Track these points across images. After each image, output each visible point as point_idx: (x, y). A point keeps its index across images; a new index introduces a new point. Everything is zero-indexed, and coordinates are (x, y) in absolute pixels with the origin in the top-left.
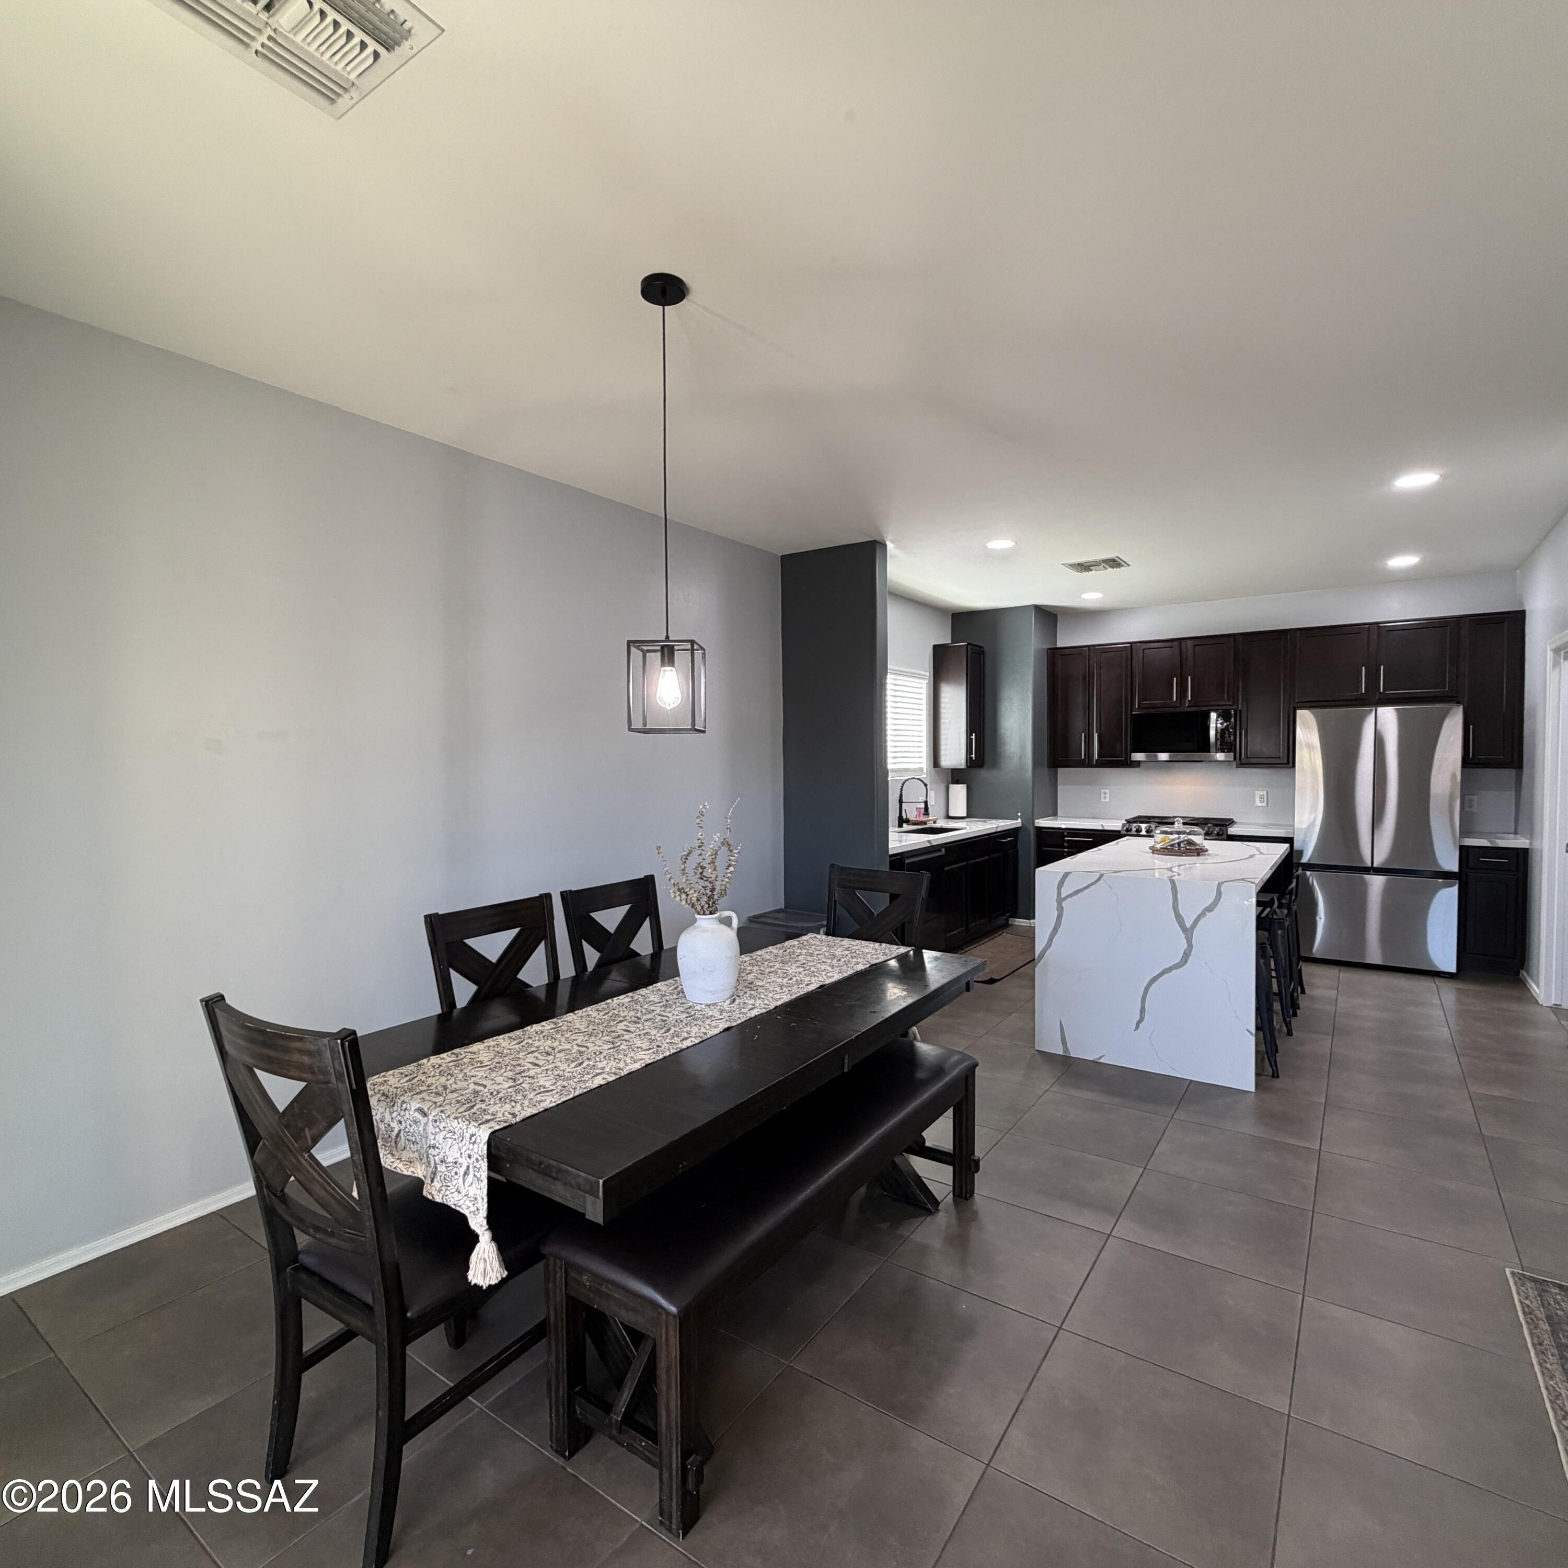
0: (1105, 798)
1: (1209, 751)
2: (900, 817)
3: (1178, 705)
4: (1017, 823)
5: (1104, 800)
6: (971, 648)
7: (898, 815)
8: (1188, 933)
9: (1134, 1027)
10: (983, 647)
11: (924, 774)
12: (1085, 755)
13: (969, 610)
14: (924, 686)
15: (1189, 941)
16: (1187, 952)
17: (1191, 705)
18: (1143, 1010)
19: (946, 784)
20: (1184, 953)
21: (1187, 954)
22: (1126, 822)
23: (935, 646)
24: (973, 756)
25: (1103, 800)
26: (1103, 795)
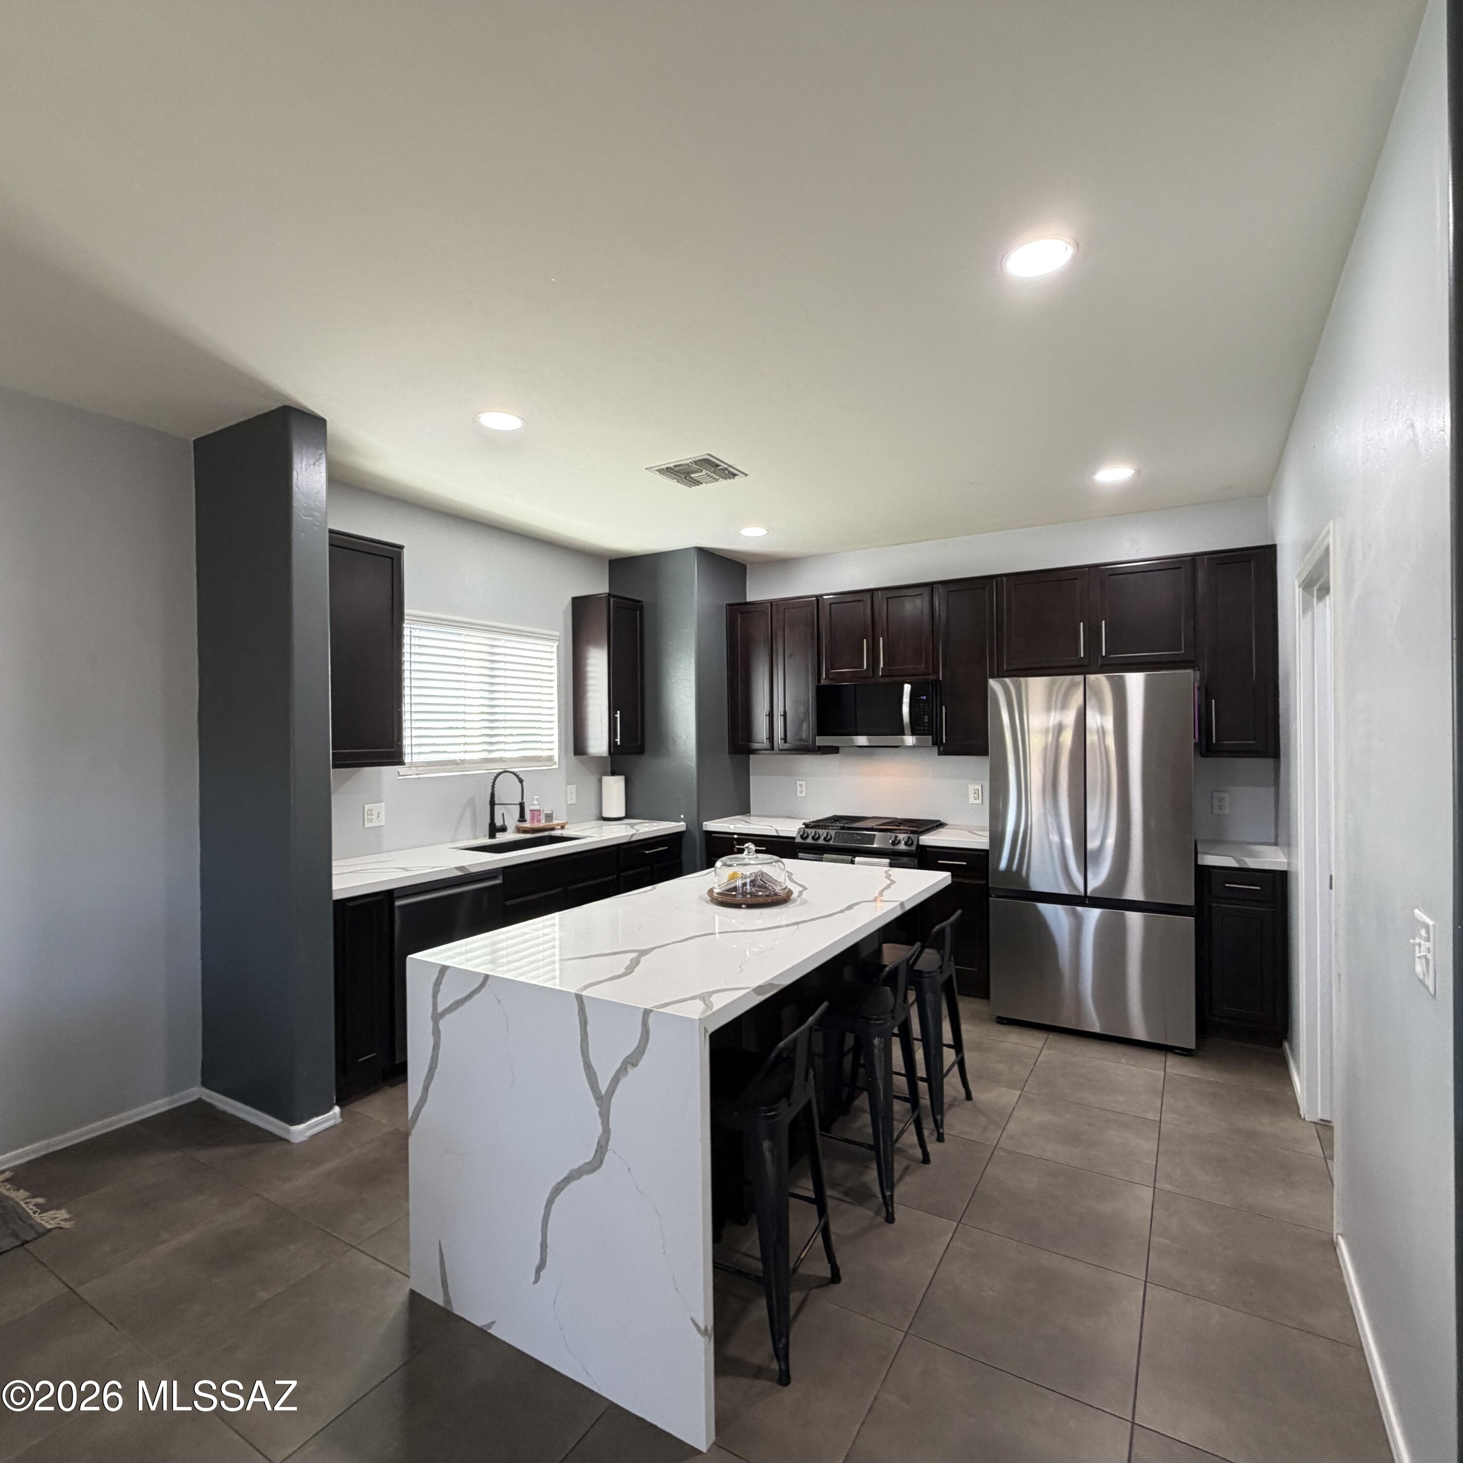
0: (801, 792)
1: (904, 734)
2: (492, 825)
3: (871, 674)
4: (678, 826)
5: (801, 795)
6: (614, 601)
7: (488, 821)
8: (603, 1101)
9: (533, 1278)
10: (640, 602)
11: (555, 763)
13: (631, 555)
14: (555, 649)
15: (605, 1116)
16: (603, 1143)
17: (885, 674)
18: (544, 1245)
19: (598, 776)
20: (599, 1143)
21: (602, 1147)
22: (804, 826)
23: (575, 600)
24: (618, 740)
25: (799, 795)
26: (799, 789)
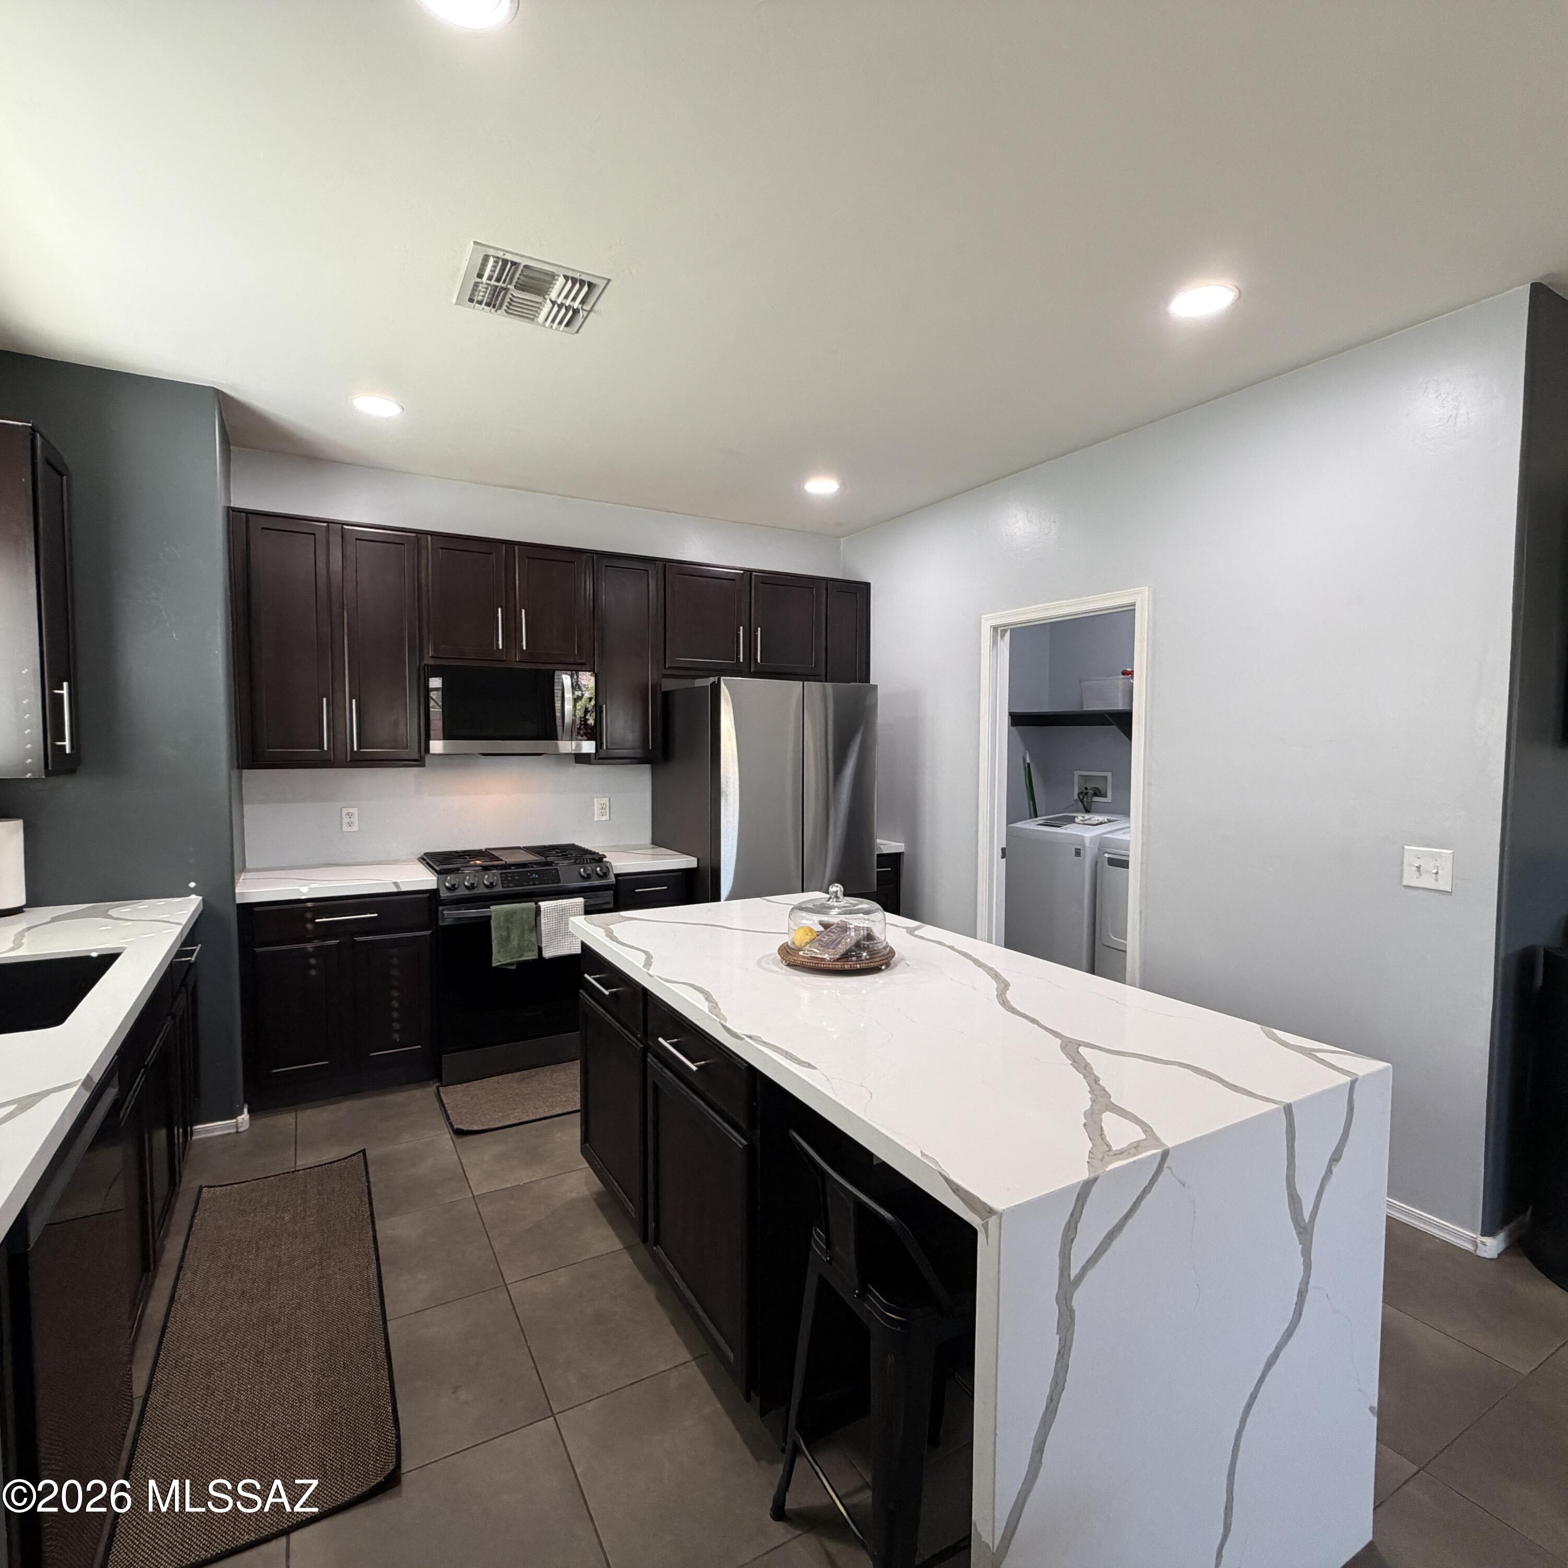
0: (350, 824)
1: (557, 739)
3: (504, 657)
5: (350, 829)
12: (328, 747)
16: (1304, 1286)
17: (524, 658)
24: (67, 743)
25: (346, 828)
26: (346, 820)
